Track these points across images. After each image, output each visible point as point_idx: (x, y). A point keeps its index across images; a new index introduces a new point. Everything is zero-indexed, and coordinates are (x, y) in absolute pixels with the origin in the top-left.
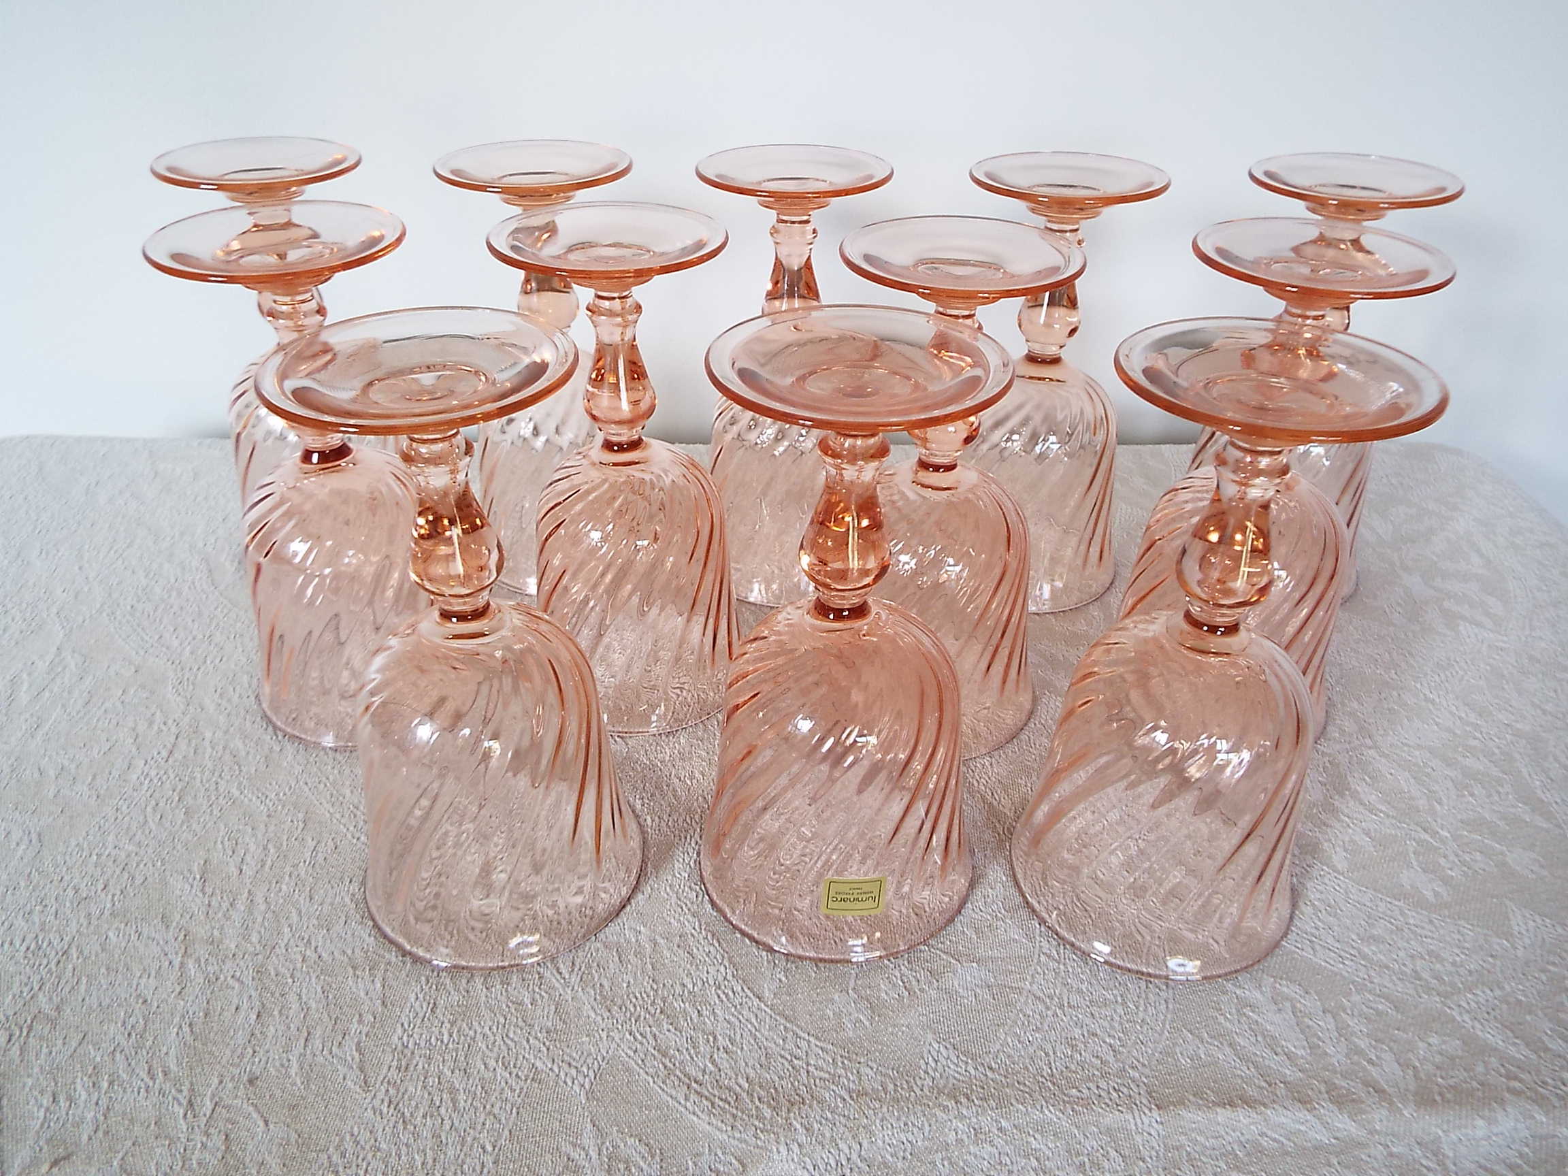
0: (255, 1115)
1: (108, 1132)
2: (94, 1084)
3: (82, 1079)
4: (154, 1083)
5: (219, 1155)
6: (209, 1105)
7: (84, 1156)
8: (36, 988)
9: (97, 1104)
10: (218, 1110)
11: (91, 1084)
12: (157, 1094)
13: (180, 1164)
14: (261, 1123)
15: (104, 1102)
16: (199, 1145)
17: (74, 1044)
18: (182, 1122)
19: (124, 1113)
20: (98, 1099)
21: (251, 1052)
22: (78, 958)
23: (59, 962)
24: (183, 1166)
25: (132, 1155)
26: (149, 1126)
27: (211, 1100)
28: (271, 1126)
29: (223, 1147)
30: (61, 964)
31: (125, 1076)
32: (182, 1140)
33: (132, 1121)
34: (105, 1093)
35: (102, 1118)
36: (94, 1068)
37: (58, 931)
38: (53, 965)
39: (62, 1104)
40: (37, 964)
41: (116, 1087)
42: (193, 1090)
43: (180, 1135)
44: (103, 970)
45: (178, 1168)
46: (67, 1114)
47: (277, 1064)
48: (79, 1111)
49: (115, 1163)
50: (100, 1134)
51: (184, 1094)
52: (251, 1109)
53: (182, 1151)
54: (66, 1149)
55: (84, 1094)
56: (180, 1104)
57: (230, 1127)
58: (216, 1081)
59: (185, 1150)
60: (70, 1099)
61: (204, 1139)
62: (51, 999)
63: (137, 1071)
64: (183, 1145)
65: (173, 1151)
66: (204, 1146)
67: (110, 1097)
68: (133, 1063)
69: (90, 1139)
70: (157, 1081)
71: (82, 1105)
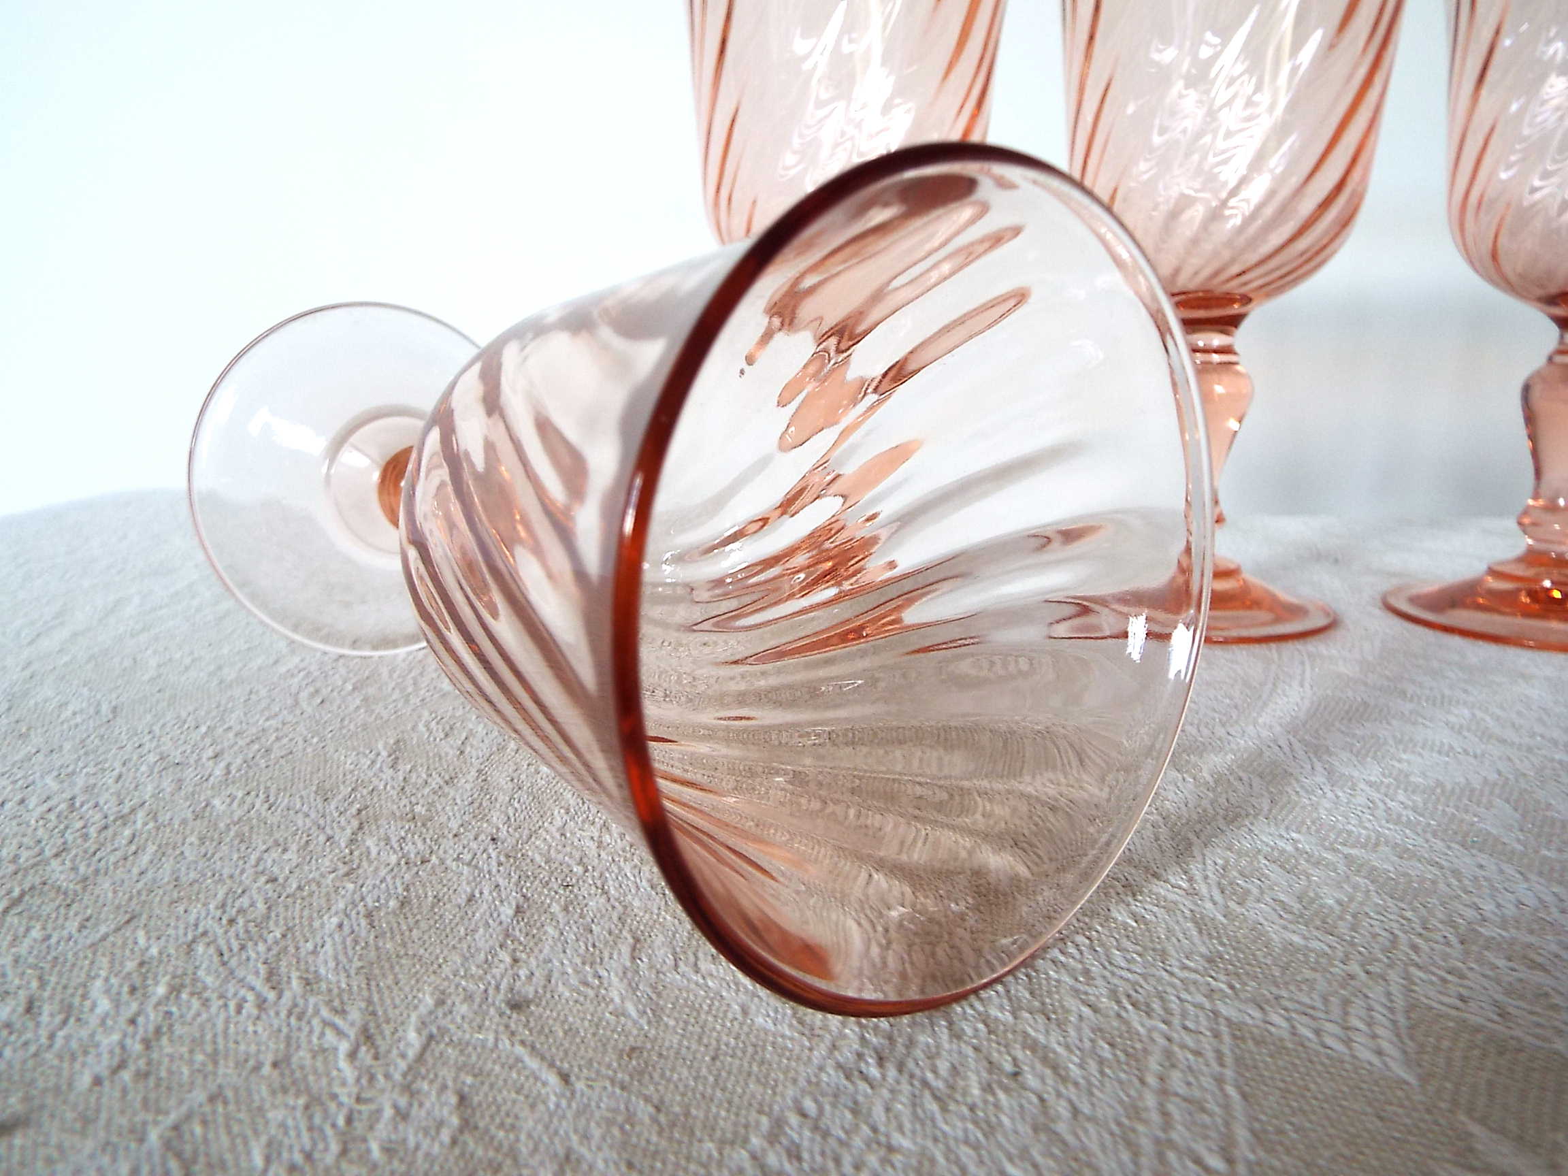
0: (533, 1063)
1: (146, 1075)
2: (133, 990)
3: (107, 980)
4: (280, 997)
5: (445, 1136)
6: (413, 1038)
7: (70, 1115)
8: (48, 853)
9: (133, 1022)
10: (438, 1048)
11: (126, 989)
12: (283, 1014)
13: (335, 1148)
14: (553, 1079)
15: (153, 1017)
16: (388, 1112)
17: (103, 929)
18: (343, 1064)
19: (196, 1043)
20: (138, 1014)
21: (508, 960)
22: (146, 824)
23: (106, 827)
24: (344, 1152)
25: (204, 1123)
26: (257, 1068)
27: (419, 1031)
28: (580, 1086)
29: (455, 1121)
30: (110, 831)
31: (209, 980)
32: (344, 1099)
33: (214, 1057)
34: (159, 1004)
35: (138, 1047)
36: (142, 964)
37: (118, 794)
38: (92, 831)
39: (45, 1018)
40: (62, 827)
41: (184, 996)
42: (374, 1013)
43: (337, 1089)
44: (193, 839)
45: (330, 1159)
46: (52, 1036)
47: (574, 981)
48: (84, 1033)
49: (154, 1136)
50: (126, 1076)
51: (350, 1017)
52: (519, 1050)
53: (341, 1121)
54: (27, 1099)
55: (104, 1005)
56: (339, 1033)
57: (469, 1080)
58: (430, 1001)
59: (349, 1120)
60: (68, 1010)
61: (403, 1102)
62: (74, 869)
63: (240, 973)
64: (344, 1111)
65: (317, 1120)
66: (402, 1115)
67: (168, 1014)
68: (233, 962)
69: (97, 1081)
70: (287, 995)
71: (94, 1021)
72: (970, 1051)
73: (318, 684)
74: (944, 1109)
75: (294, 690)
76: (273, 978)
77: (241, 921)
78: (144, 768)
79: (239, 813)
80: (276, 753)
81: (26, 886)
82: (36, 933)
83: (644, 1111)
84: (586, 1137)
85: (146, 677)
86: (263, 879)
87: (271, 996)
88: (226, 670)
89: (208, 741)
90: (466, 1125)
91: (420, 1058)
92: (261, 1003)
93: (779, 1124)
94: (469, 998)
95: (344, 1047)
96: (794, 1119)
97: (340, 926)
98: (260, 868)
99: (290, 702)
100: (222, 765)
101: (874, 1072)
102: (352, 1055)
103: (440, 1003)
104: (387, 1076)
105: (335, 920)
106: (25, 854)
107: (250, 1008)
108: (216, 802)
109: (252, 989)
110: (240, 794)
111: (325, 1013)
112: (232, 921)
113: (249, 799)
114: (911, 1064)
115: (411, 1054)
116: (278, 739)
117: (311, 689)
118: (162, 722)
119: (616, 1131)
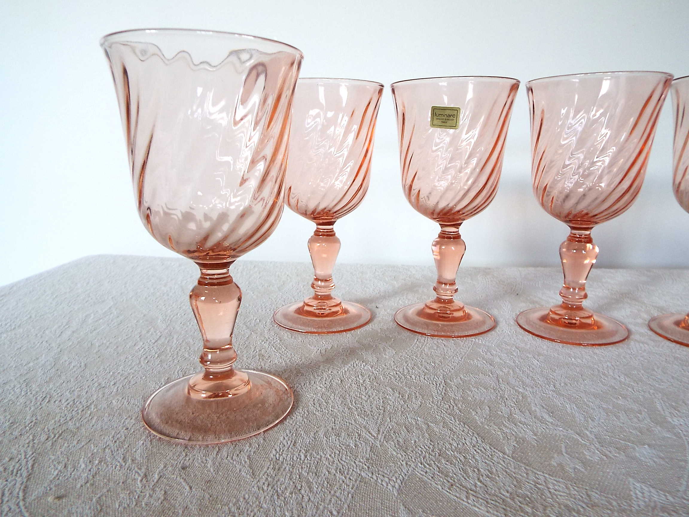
0: (184, 484)
1: (93, 485)
2: (90, 462)
3: (84, 459)
4: (126, 465)
5: (160, 501)
6: (156, 476)
7: (75, 494)
8: (68, 419)
9: (90, 470)
10: (162, 479)
11: (88, 462)
12: (126, 470)
13: (134, 503)
14: (187, 488)
15: (95, 469)
16: (148, 495)
17: (83, 444)
18: (139, 483)
19: (105, 476)
20: (91, 469)
21: (184, 454)
22: (94, 409)
23: (83, 410)
24: (136, 504)
25: (106, 497)
26: (118, 484)
27: (158, 475)
28: (194, 490)
29: (163, 498)
30: (84, 412)
31: (109, 459)
32: (138, 492)
33: (109, 481)
34: (96, 466)
35: (91, 477)
36: (92, 454)
37: (86, 398)
38: (80, 411)
39: (69, 469)
40: (71, 410)
41: (102, 464)
42: (148, 470)
43: (137, 490)
44: (106, 415)
45: (133, 506)
46: (71, 474)
47: (200, 461)
48: (79, 473)
49: (94, 500)
50: (88, 485)
51: (142, 470)
52: (182, 480)
53: (137, 497)
54: (66, 490)
55: (83, 466)
56: (139, 475)
57: (168, 488)
58: (162, 466)
59: (138, 497)
60: (74, 467)
61: (151, 493)
62: (75, 424)
63: (116, 458)
64: (138, 495)
65: (131, 497)
66: (151, 496)
67: (99, 468)
68: (115, 454)
69: (82, 486)
70: (128, 464)
71: (81, 470)
72: (292, 483)
73: (147, 354)
74: (278, 498)
75: (139, 357)
76: (124, 459)
77: (118, 441)
78: (94, 389)
79: (120, 406)
80: (132, 383)
81: (63, 430)
82: (66, 445)
83: (207, 496)
84: (192, 503)
85: (95, 351)
86: (125, 428)
87: (124, 464)
88: (119, 348)
89: (113, 378)
90: (165, 499)
91: (157, 482)
92: (121, 466)
93: (238, 500)
94: (172, 466)
95: (140, 478)
96: (242, 500)
97: (143, 444)
98: (124, 425)
99: (138, 362)
100: (116, 387)
101: (265, 488)
102: (141, 481)
103: (165, 467)
104: (149, 486)
105: (142, 442)
106: (62, 419)
107: (118, 468)
108: (114, 401)
109: (119, 462)
110: (121, 399)
111: (136, 469)
112: (115, 442)
113: (123, 400)
114: (275, 486)
115: (155, 481)
116: (133, 377)
117: (145, 357)
118: (99, 370)
119: (199, 502)
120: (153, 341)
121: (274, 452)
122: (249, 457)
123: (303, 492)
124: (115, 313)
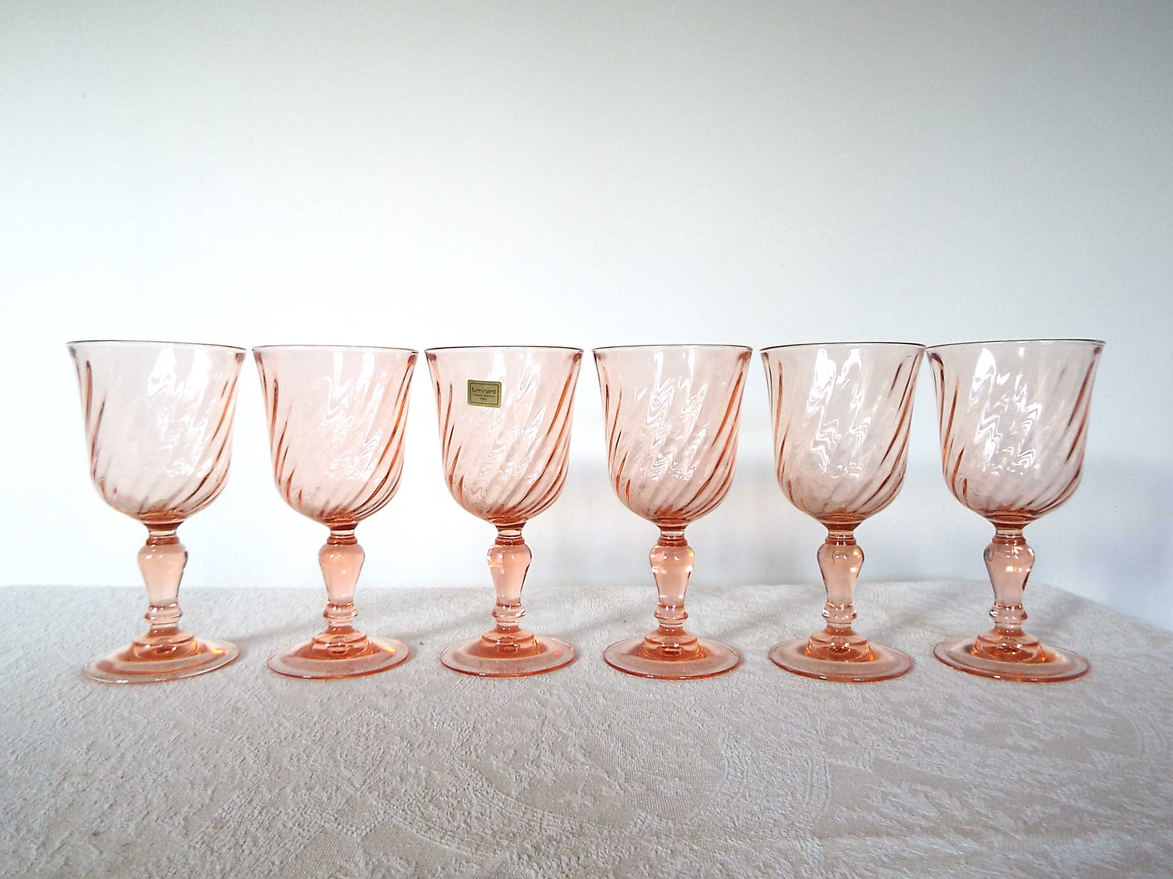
0: (93, 849)
5: (58, 867)
6: (58, 844)
10: (65, 846)
12: (18, 839)
13: (26, 870)
16: (44, 862)
18: (33, 851)
21: (99, 821)
24: (28, 871)
26: (7, 853)
27: (61, 842)
28: (104, 854)
29: (63, 863)
32: (32, 859)
42: (48, 838)
43: (30, 857)
45: (23, 873)
51: (40, 839)
52: (90, 846)
53: (29, 864)
56: (35, 844)
58: (67, 834)
59: (32, 864)
61: (49, 859)
64: (31, 862)
65: (22, 864)
75: (54, 719)
76: (17, 830)
77: (10, 813)
79: (18, 775)
80: (39, 749)
83: (121, 859)
84: (100, 865)
86: (21, 799)
87: (16, 834)
88: (25, 710)
89: (11, 745)
90: (66, 864)
91: (58, 849)
92: (12, 837)
94: (81, 833)
95: (36, 847)
97: (45, 814)
99: (51, 725)
100: (15, 756)
102: (37, 849)
103: (71, 834)
104: (46, 854)
105: (43, 812)
107: (8, 838)
108: (10, 772)
109: (10, 833)
110: (19, 768)
111: (32, 839)
112: (7, 813)
113: (23, 770)
115: (56, 848)
116: (41, 743)
117: (63, 718)
119: (109, 864)
120: (79, 699)
121: (220, 811)
122: (185, 819)
123: (245, 847)
124: (25, 666)
